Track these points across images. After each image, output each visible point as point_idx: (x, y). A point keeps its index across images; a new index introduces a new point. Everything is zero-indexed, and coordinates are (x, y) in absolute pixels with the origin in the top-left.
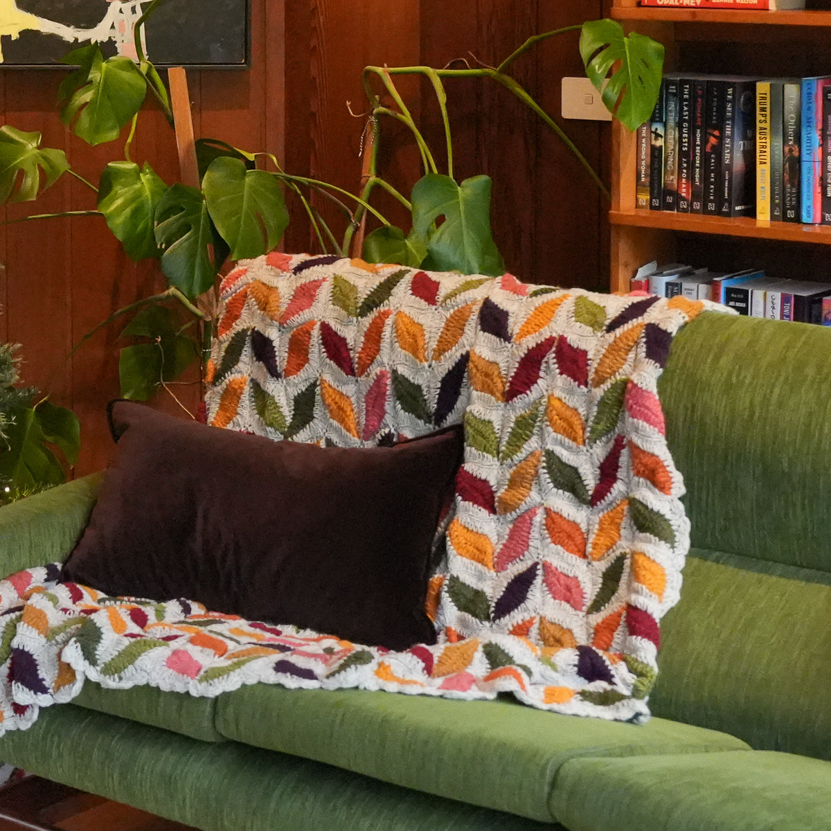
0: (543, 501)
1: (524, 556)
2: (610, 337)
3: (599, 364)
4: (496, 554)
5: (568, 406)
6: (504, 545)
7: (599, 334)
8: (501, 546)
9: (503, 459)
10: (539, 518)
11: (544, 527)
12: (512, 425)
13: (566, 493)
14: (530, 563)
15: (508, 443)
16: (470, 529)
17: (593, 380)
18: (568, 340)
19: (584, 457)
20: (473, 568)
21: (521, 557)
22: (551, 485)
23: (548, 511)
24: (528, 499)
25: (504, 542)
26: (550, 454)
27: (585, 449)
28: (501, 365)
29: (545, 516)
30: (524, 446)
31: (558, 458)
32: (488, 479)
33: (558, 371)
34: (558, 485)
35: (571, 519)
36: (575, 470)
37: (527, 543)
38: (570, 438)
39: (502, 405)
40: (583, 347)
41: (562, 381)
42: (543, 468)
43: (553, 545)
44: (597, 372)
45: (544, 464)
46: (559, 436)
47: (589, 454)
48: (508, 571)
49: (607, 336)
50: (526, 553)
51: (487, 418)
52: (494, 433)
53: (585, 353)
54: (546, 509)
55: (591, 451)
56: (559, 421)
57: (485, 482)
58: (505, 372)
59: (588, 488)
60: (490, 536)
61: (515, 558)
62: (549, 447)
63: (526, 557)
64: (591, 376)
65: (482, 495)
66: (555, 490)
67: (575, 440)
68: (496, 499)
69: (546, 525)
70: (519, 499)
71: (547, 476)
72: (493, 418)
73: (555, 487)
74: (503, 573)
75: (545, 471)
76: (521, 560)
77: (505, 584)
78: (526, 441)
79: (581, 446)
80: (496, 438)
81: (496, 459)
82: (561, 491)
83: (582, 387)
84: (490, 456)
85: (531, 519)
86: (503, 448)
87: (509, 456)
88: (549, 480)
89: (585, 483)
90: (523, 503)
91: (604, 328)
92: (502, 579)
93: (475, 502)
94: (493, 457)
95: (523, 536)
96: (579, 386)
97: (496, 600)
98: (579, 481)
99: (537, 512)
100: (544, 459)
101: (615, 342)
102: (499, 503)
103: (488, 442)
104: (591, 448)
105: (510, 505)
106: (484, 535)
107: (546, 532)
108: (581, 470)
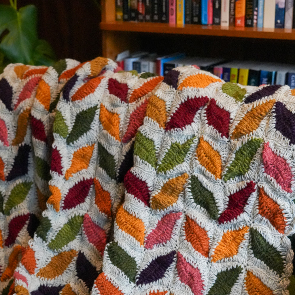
0: (186, 210)
1: (166, 243)
2: (249, 107)
3: (239, 124)
4: (147, 236)
5: (213, 148)
6: (153, 231)
7: (240, 103)
8: (151, 231)
9: (159, 170)
10: (181, 221)
11: (184, 229)
12: (169, 148)
13: (202, 208)
14: (169, 250)
15: (164, 159)
16: (131, 213)
17: (232, 134)
18: (217, 102)
19: (220, 187)
20: (130, 239)
21: (164, 244)
22: (193, 200)
23: (187, 218)
24: (174, 204)
25: (154, 229)
26: (194, 179)
27: (220, 181)
28: (167, 103)
29: (185, 221)
30: (177, 166)
31: (200, 182)
32: (147, 181)
33: (207, 121)
34: (198, 201)
35: (202, 226)
36: (211, 194)
37: (170, 235)
38: (210, 171)
39: (164, 131)
40: (227, 109)
41: (209, 129)
42: (189, 188)
43: (186, 241)
44: (237, 128)
45: (190, 186)
46: (203, 168)
47: (223, 186)
48: (153, 250)
49: (246, 105)
50: (168, 242)
51: (150, 137)
52: (154, 149)
53: (228, 114)
54: (186, 216)
55: (225, 184)
56: (205, 158)
57: (144, 183)
58: (169, 109)
59: (219, 208)
60: (144, 221)
61: (160, 242)
62: (196, 174)
63: (168, 245)
64: (232, 130)
65: (141, 192)
66: (195, 204)
67: (214, 173)
68: (151, 198)
69: (185, 227)
70: (169, 202)
71: (191, 194)
72: (155, 139)
73: (196, 202)
74: (149, 251)
75: (190, 190)
76: (163, 245)
77: (150, 261)
78: (178, 163)
79: (218, 179)
80: (156, 153)
81: (154, 168)
82: (199, 206)
83: (224, 137)
84: (150, 166)
85: (175, 221)
86: (160, 163)
87: (163, 169)
88: (192, 197)
89: (217, 205)
90: (171, 206)
91: (244, 99)
92: (149, 256)
93: (136, 195)
94: (152, 166)
95: (168, 229)
96: (222, 136)
97: (142, 270)
98: (213, 202)
99: (181, 216)
100: (190, 182)
101: (252, 110)
102: (153, 201)
103: (150, 154)
104: (226, 182)
105: (161, 205)
106: (140, 220)
107: (184, 232)
108: (215, 195)
